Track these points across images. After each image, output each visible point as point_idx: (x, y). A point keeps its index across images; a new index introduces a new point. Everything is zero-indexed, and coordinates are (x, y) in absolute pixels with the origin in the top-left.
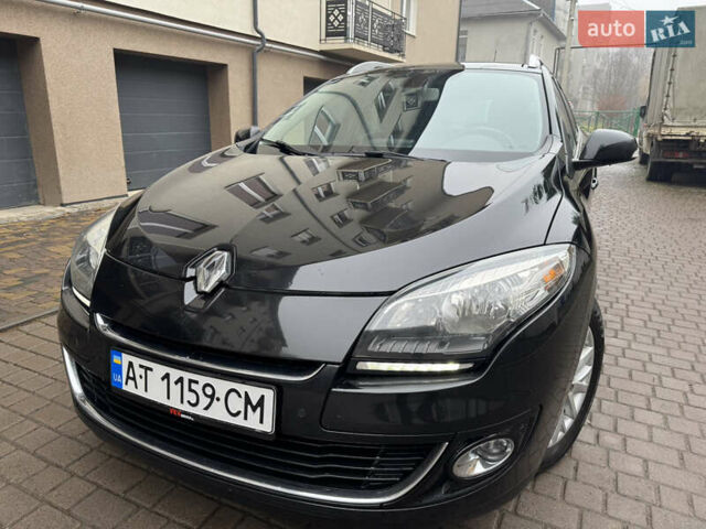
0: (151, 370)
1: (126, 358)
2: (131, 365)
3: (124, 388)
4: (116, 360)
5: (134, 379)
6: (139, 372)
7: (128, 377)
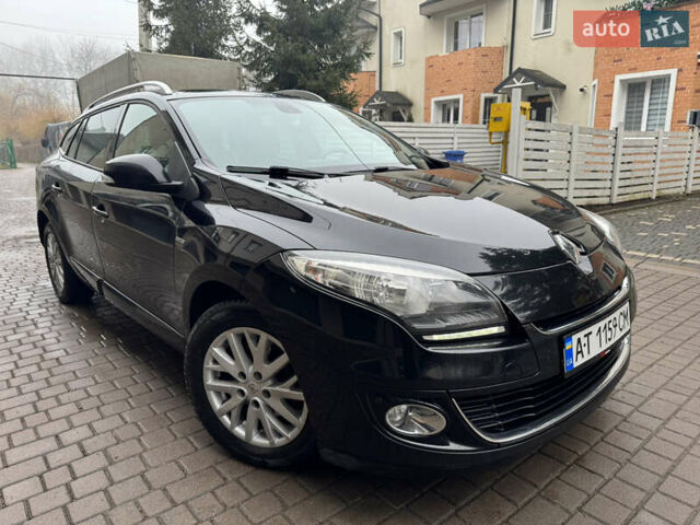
0: (590, 333)
1: (575, 338)
2: (579, 340)
3: (575, 366)
4: (568, 347)
5: (581, 352)
6: (584, 341)
7: (578, 353)
